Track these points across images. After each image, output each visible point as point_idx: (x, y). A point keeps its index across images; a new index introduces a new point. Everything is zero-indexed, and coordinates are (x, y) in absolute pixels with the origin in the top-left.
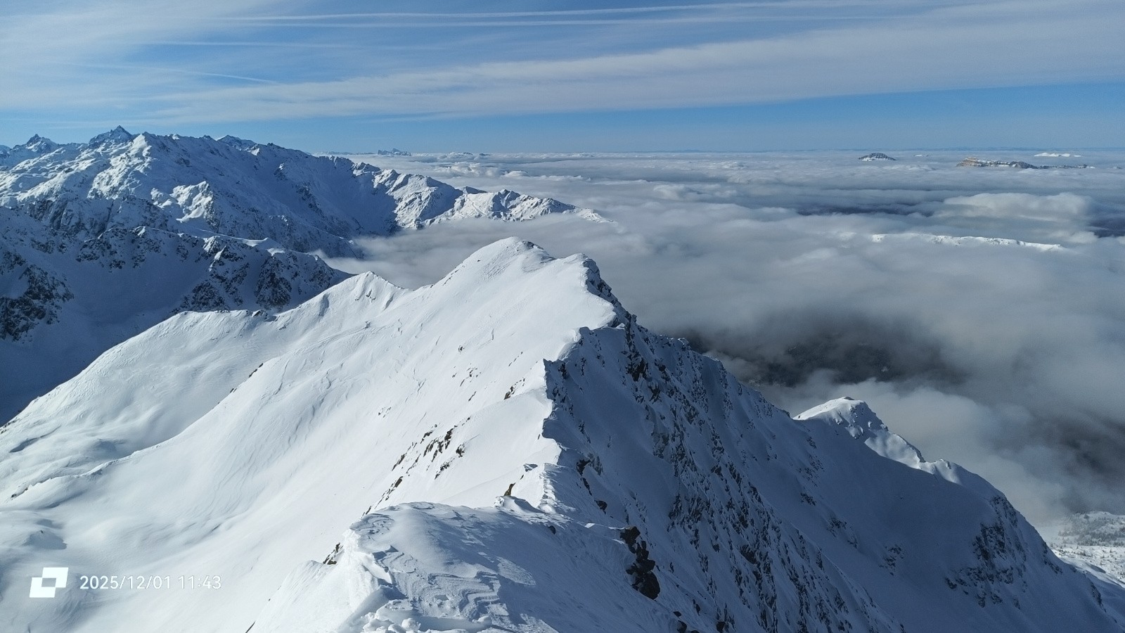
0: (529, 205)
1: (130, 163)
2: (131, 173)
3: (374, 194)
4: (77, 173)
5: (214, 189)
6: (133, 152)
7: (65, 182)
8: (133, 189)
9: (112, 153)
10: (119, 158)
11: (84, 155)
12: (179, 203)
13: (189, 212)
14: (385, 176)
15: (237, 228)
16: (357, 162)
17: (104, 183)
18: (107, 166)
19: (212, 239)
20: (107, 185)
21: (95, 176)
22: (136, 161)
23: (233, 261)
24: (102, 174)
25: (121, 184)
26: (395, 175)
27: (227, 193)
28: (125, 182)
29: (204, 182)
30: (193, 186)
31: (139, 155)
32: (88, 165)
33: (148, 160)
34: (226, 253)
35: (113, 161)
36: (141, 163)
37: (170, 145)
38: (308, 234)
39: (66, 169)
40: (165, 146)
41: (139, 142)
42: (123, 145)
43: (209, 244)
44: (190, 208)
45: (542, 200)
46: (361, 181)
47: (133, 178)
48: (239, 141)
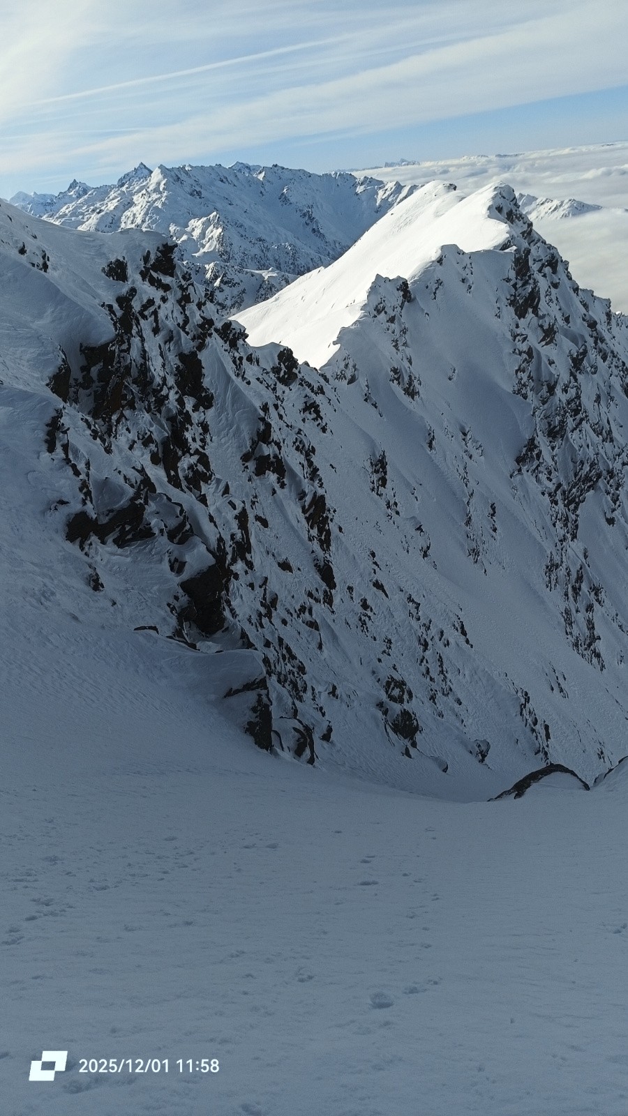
0: (547, 210)
1: (150, 199)
2: (151, 210)
3: (377, 212)
4: (106, 213)
5: (224, 222)
6: (152, 187)
7: (98, 224)
8: (154, 226)
9: (135, 190)
10: (140, 194)
11: (112, 195)
12: (194, 238)
13: (203, 246)
14: (389, 189)
15: (246, 260)
16: (359, 175)
17: (129, 222)
18: (131, 204)
19: (212, 265)
20: (132, 223)
21: (122, 216)
22: (155, 196)
23: (231, 287)
24: (127, 213)
25: (143, 221)
26: (399, 187)
27: (236, 223)
28: (147, 219)
29: (215, 213)
30: (205, 218)
31: (156, 190)
32: (116, 204)
33: (165, 194)
34: (225, 279)
35: (135, 198)
36: (159, 198)
37: (183, 177)
38: (310, 262)
39: (98, 210)
40: (179, 178)
41: (156, 176)
42: (143, 181)
43: (210, 271)
44: (204, 242)
45: (562, 202)
46: (364, 197)
47: (153, 214)
48: (248, 167)
